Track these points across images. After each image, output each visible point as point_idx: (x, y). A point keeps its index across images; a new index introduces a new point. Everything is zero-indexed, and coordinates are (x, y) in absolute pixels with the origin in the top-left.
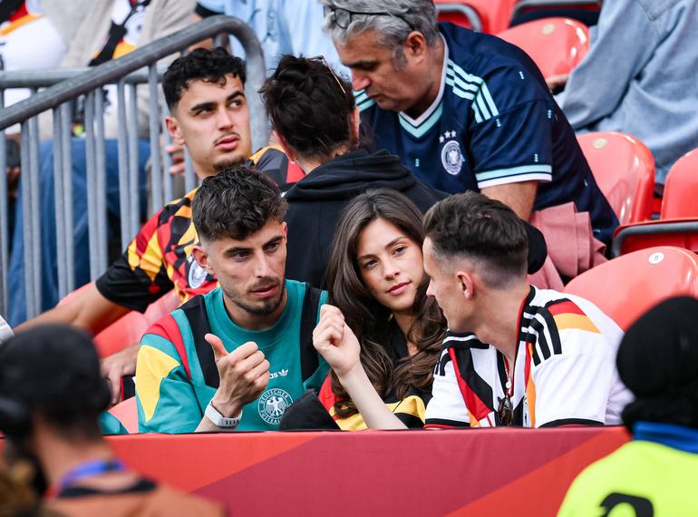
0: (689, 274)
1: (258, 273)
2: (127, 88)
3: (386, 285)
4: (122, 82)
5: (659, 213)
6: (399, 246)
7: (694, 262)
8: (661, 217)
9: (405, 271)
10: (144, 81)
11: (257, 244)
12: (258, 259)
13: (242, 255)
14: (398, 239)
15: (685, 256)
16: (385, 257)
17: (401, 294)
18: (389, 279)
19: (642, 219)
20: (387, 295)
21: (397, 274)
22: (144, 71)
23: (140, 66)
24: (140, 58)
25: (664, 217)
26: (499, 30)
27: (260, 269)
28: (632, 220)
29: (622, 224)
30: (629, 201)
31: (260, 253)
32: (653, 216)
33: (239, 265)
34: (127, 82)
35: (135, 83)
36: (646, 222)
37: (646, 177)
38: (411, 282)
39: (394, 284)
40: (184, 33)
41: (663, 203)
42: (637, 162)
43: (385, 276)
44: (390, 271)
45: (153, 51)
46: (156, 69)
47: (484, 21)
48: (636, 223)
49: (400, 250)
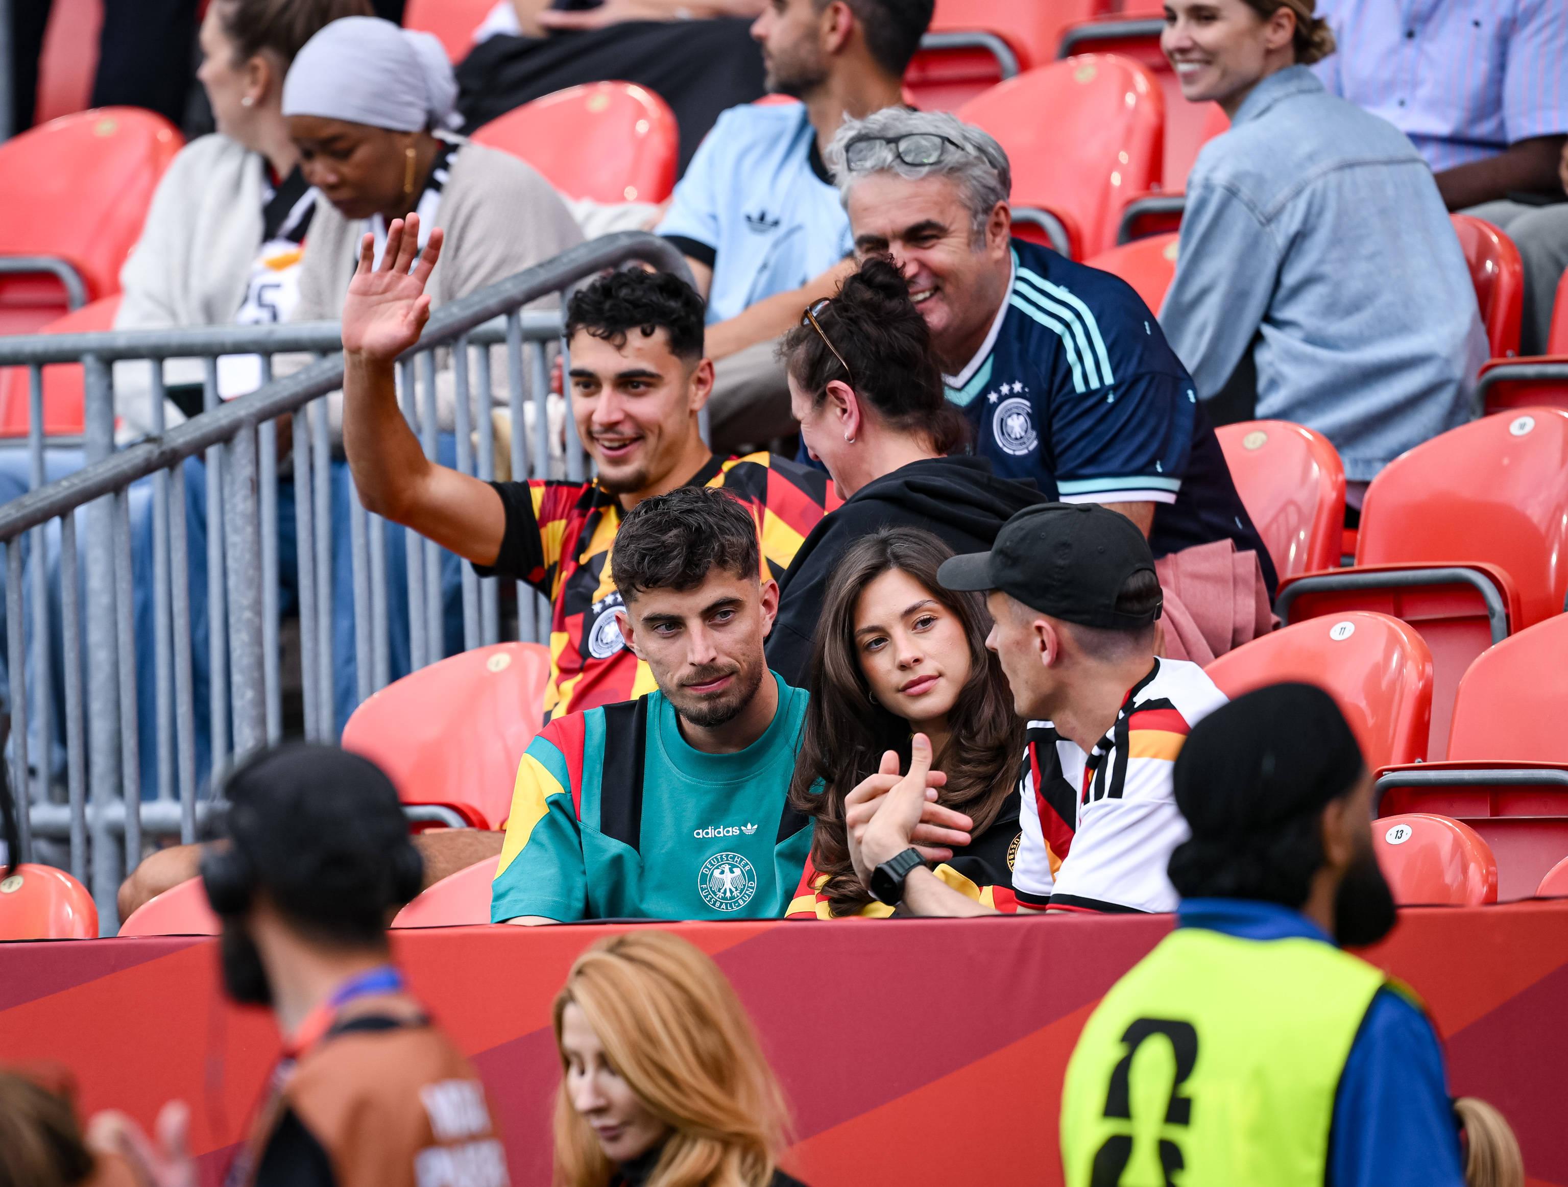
0: (1395, 658)
1: (691, 658)
2: (473, 353)
3: (899, 678)
4: (463, 341)
5: (1351, 555)
6: (925, 615)
7: (1405, 638)
8: (1356, 561)
9: (932, 657)
10: (500, 339)
11: (690, 609)
12: (690, 636)
13: (669, 627)
14: (924, 602)
15: (1389, 627)
16: (899, 633)
17: (924, 694)
18: (903, 667)
19: (1325, 567)
20: (900, 697)
21: (917, 661)
22: (500, 323)
23: (491, 315)
24: (492, 302)
25: (1360, 563)
26: (1097, 251)
27: (693, 651)
28: (1308, 567)
29: (1289, 575)
30: (1302, 535)
31: (695, 625)
32: (1344, 560)
33: (663, 643)
34: (471, 342)
35: (487, 343)
36: (1331, 570)
37: (1331, 496)
38: (940, 675)
39: (911, 677)
40: (565, 260)
41: (1359, 537)
42: (1315, 467)
43: (897, 662)
44: (906, 655)
45: (513, 290)
46: (519, 321)
47: (1073, 236)
48: (1314, 572)
49: (926, 622)
